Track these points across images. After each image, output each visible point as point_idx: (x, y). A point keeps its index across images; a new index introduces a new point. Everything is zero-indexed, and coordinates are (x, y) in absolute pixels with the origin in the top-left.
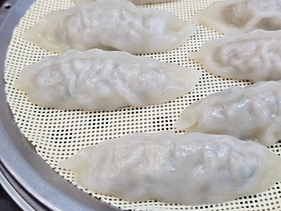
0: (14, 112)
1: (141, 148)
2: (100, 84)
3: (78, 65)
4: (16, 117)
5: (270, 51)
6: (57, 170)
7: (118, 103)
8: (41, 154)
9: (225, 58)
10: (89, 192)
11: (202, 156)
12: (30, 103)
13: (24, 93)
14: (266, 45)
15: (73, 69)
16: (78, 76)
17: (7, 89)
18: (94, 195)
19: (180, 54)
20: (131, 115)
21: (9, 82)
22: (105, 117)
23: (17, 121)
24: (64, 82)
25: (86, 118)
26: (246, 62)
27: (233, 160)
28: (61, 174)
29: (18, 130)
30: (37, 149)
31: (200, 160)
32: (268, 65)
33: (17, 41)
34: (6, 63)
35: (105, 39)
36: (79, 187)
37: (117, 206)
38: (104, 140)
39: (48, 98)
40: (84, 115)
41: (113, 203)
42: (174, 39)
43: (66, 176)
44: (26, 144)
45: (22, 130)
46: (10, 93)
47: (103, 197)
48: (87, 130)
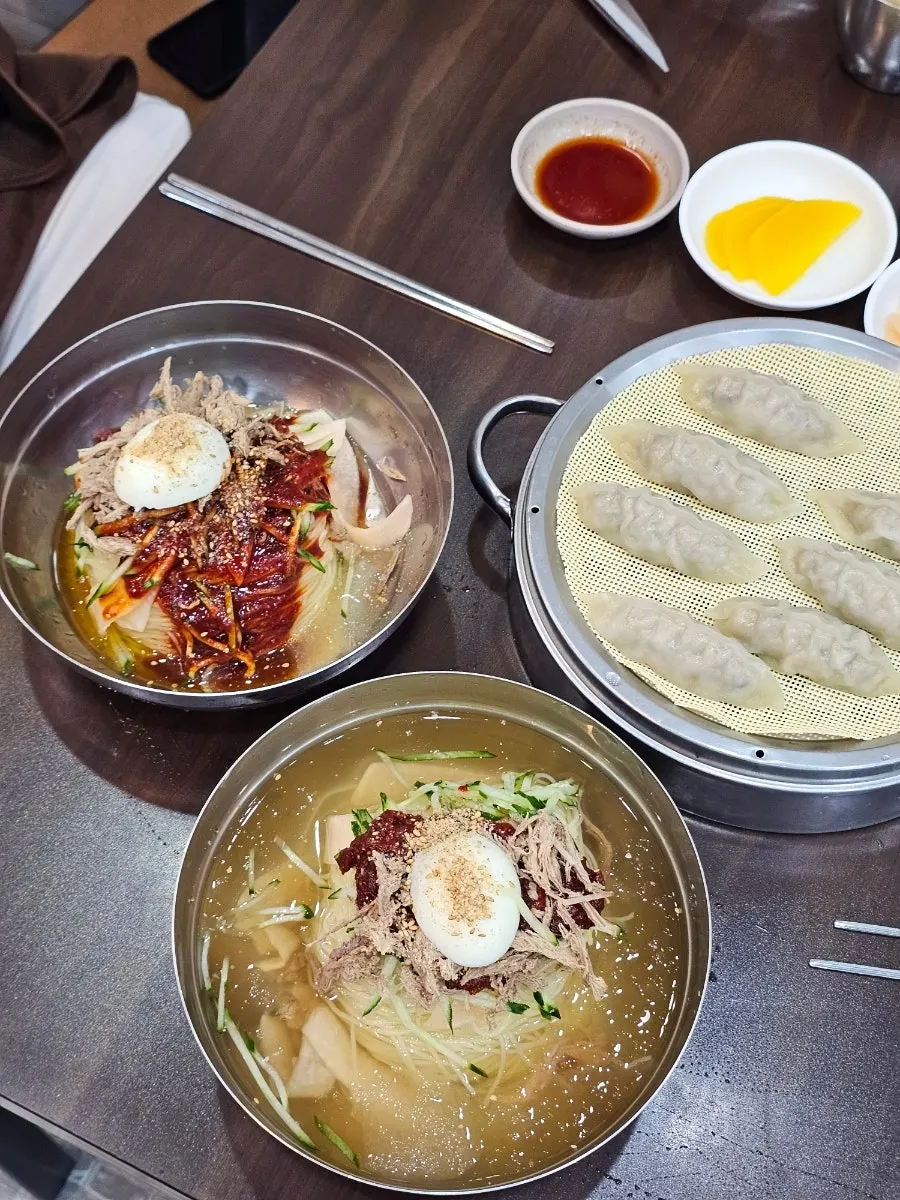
0: (558, 522)
1: (656, 617)
2: (653, 536)
3: (641, 506)
4: (559, 528)
5: (848, 581)
6: (575, 599)
7: (663, 561)
8: (567, 577)
9: (803, 565)
10: (595, 632)
11: (704, 649)
12: (577, 517)
13: (575, 502)
14: (848, 573)
15: (634, 507)
16: (635, 518)
17: (561, 491)
18: (598, 636)
19: (767, 533)
20: (671, 578)
21: (565, 484)
22: (644, 568)
23: (558, 533)
24: (620, 516)
25: (625, 559)
26: (820, 581)
27: (730, 665)
28: (578, 604)
29: (556, 543)
30: (566, 570)
31: (701, 651)
32: (841, 596)
33: (592, 434)
34: (571, 459)
35: (686, 482)
36: (589, 624)
37: (614, 655)
38: (624, 593)
39: (598, 524)
40: (624, 556)
41: (611, 651)
42: (768, 512)
43: (582, 607)
44: (558, 561)
45: (560, 545)
46: (562, 498)
47: (605, 642)
48: (619, 573)
